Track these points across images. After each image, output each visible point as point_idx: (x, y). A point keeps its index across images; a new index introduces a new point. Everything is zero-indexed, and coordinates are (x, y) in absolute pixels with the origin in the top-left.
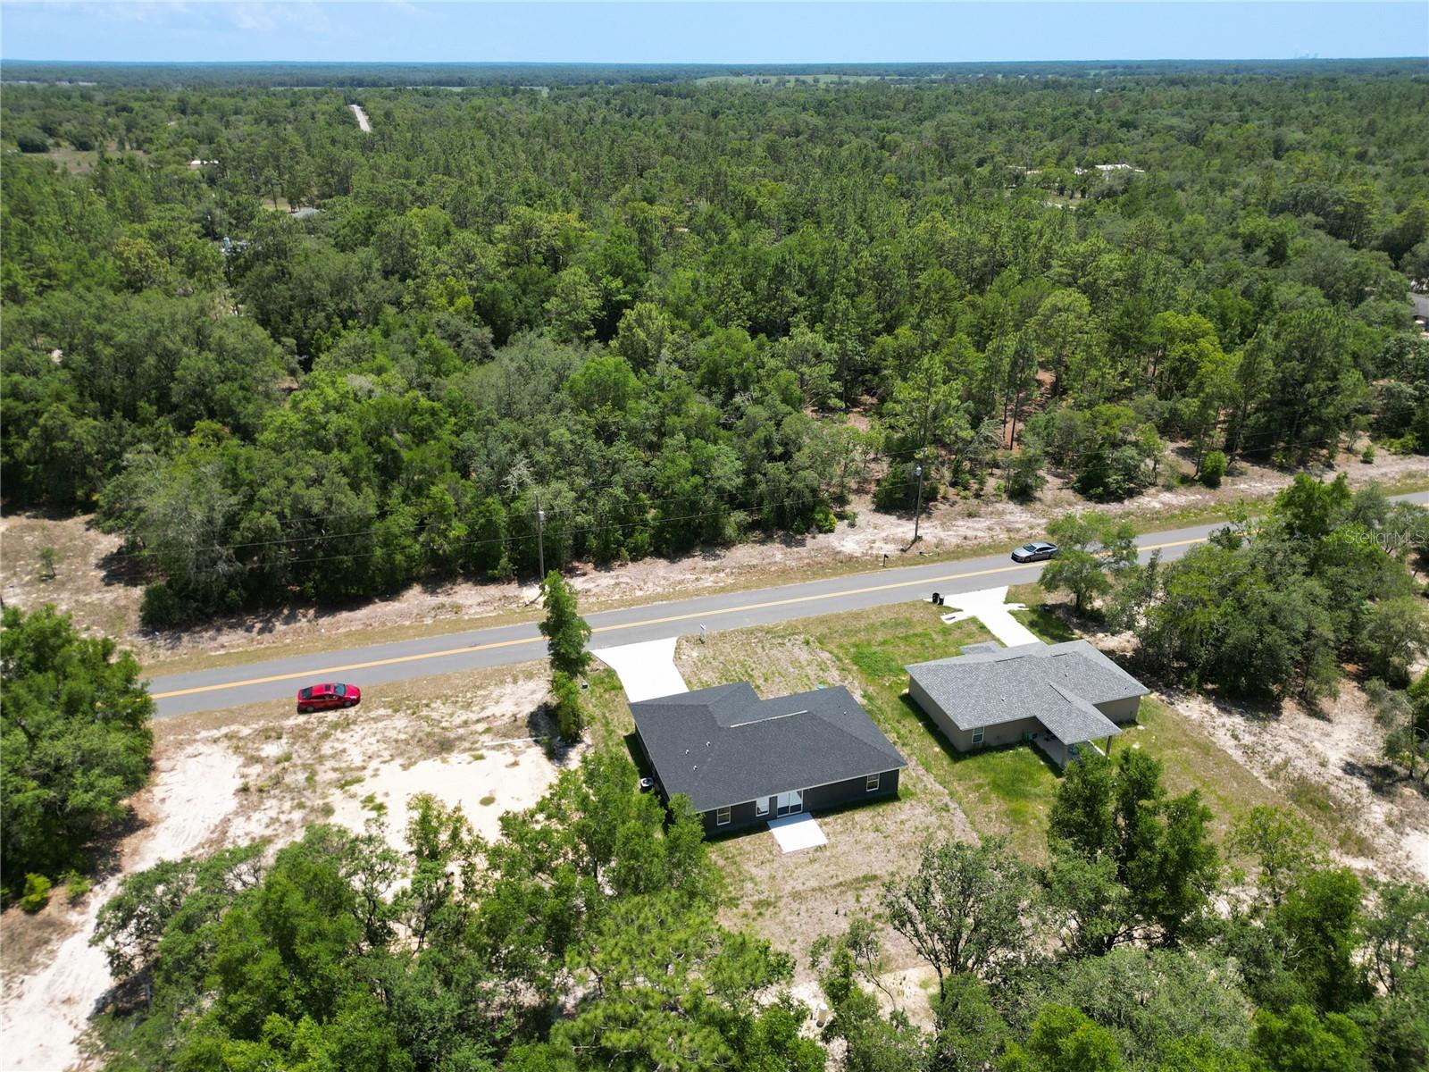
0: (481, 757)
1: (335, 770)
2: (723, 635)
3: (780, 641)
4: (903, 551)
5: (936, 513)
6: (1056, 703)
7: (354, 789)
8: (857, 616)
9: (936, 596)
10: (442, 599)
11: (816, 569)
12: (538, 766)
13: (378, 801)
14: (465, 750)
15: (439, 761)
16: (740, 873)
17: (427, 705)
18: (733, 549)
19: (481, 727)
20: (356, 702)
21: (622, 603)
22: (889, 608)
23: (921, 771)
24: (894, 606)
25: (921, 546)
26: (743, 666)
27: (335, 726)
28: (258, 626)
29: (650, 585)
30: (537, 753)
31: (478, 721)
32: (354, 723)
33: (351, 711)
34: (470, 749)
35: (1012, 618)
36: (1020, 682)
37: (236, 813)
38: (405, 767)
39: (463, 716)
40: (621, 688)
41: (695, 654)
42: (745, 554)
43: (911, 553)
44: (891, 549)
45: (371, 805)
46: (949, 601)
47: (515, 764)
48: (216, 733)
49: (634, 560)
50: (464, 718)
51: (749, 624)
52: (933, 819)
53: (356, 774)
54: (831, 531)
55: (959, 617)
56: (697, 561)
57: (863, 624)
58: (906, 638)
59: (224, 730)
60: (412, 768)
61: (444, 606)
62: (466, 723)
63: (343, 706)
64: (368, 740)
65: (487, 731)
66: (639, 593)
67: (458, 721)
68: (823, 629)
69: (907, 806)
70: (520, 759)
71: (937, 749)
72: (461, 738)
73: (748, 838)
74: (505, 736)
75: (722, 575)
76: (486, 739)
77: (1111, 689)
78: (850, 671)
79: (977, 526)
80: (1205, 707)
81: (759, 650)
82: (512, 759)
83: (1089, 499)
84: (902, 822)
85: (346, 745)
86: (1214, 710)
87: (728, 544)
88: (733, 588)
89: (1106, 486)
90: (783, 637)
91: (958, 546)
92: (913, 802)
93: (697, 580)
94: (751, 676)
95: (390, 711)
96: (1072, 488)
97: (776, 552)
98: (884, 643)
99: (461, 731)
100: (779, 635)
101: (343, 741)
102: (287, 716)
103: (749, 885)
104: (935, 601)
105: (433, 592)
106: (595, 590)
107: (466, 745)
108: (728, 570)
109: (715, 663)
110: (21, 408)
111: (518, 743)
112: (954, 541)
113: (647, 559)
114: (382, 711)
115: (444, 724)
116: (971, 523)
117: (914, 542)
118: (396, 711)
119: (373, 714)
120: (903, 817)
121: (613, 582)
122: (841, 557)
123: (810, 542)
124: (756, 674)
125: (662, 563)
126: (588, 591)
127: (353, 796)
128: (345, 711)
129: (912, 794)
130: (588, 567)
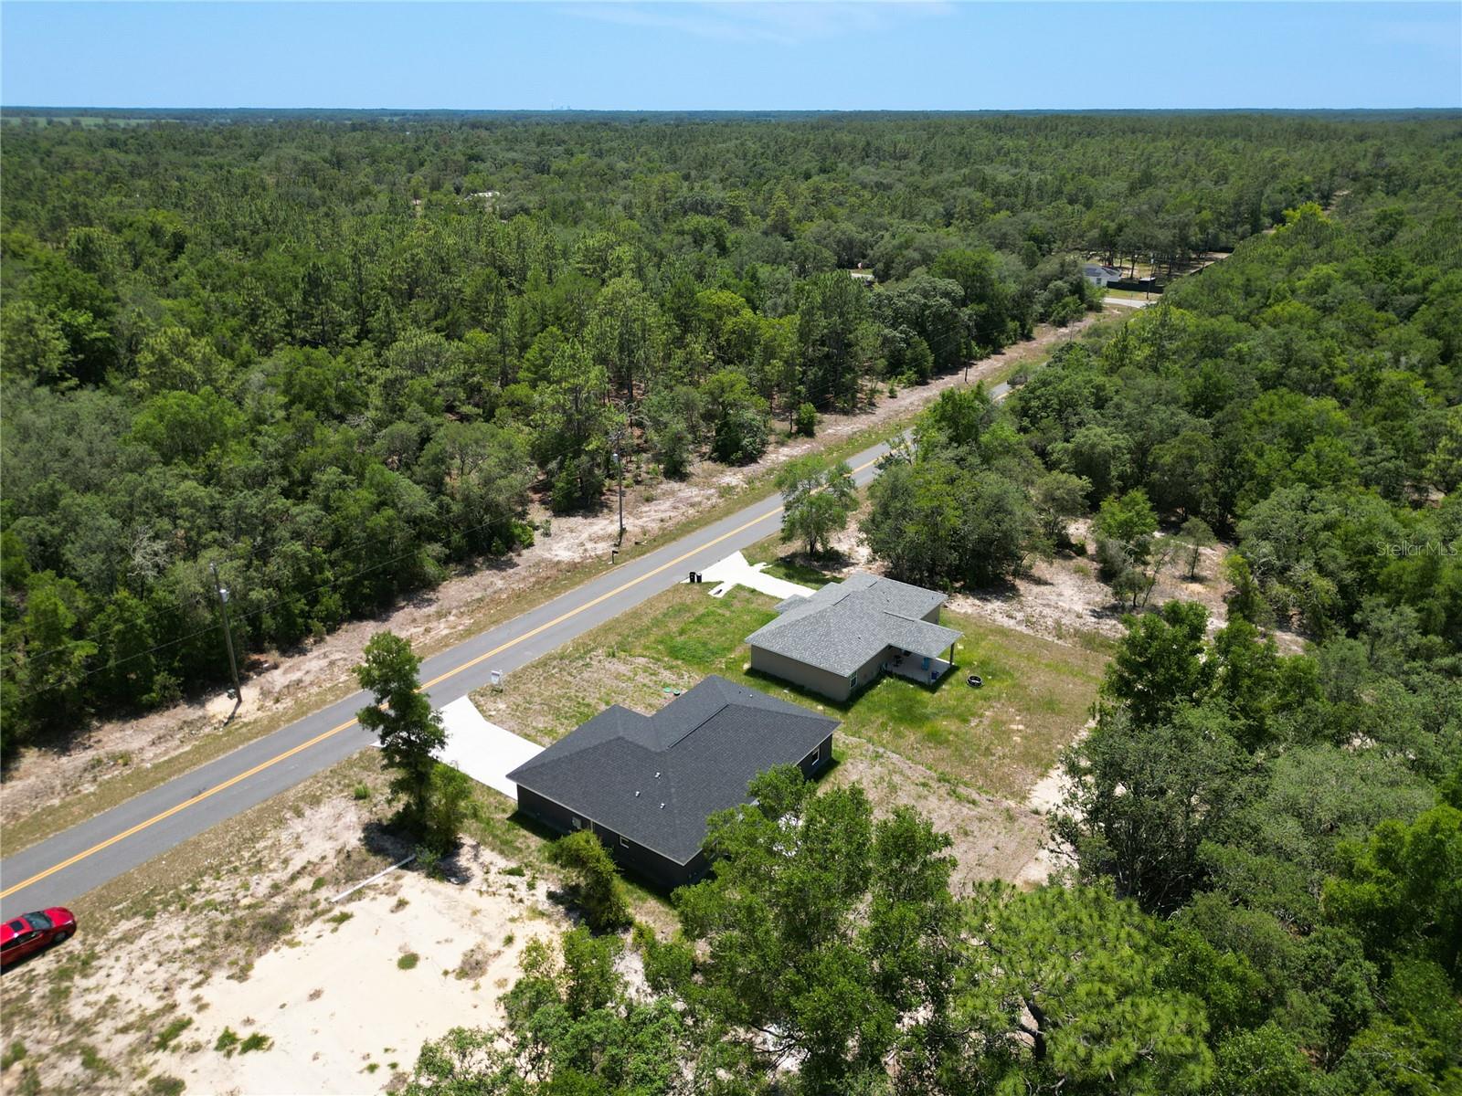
0: (344, 918)
1: (124, 1030)
2: (516, 676)
3: (581, 663)
4: (617, 545)
6: (901, 626)
7: (186, 1038)
8: (635, 614)
9: (692, 574)
10: (80, 758)
11: (550, 585)
12: (436, 894)
13: (244, 1034)
14: (309, 920)
15: (285, 949)
17: (194, 890)
18: (441, 589)
19: (305, 883)
20: (72, 927)
22: (656, 599)
24: (660, 595)
25: (631, 536)
26: (569, 699)
27: (65, 974)
30: (417, 880)
31: (293, 878)
32: (94, 956)
33: (74, 944)
34: (316, 915)
35: (768, 576)
38: (239, 977)
39: (261, 885)
41: (503, 706)
42: (458, 590)
43: (623, 549)
44: (603, 548)
45: (239, 1047)
46: (706, 576)
47: (402, 904)
49: (331, 631)
50: (267, 882)
51: (537, 656)
52: (878, 768)
53: (168, 1019)
55: (726, 588)
56: (410, 612)
57: (646, 620)
58: (698, 621)
60: (251, 973)
61: (99, 762)
62: (276, 887)
64: (139, 971)
65: (319, 883)
67: (261, 890)
68: (614, 638)
69: (850, 765)
70: (402, 894)
71: (820, 707)
72: (288, 908)
74: (351, 879)
75: (452, 618)
76: (328, 893)
78: (677, 667)
79: (662, 508)
80: (971, 602)
81: (569, 678)
83: (732, 464)
84: (857, 781)
85: (108, 992)
87: (431, 585)
88: (469, 632)
89: (742, 448)
90: (581, 657)
91: (662, 529)
92: (851, 761)
93: (428, 631)
94: (587, 705)
95: (139, 920)
96: (710, 458)
97: (488, 581)
98: (683, 632)
99: (279, 900)
100: (583, 651)
101: (98, 988)
104: (692, 580)
105: (65, 750)
106: (308, 679)
107: (305, 912)
108: (454, 612)
109: (535, 707)
112: (655, 525)
113: (345, 626)
114: (125, 926)
115: (245, 902)
116: (653, 506)
117: (620, 535)
118: (150, 915)
119: (115, 934)
120: (854, 776)
121: (324, 663)
122: (564, 566)
123: (519, 560)
126: (300, 681)
127: (196, 1048)
128: (62, 949)
129: (847, 756)
130: (272, 656)
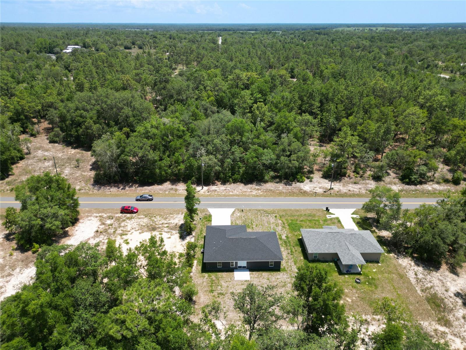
1: (122, 230)
2: (250, 210)
3: (267, 215)
4: (325, 192)
5: (343, 181)
6: (345, 250)
7: (123, 236)
8: (297, 211)
9: (327, 208)
10: (174, 187)
11: (292, 194)
12: (176, 240)
13: (128, 241)
16: (219, 283)
17: (155, 217)
18: (267, 184)
20: (137, 212)
21: (225, 196)
22: (309, 210)
23: (293, 264)
24: (312, 209)
25: (332, 191)
26: (252, 220)
27: (128, 218)
28: (122, 187)
29: (236, 191)
30: (178, 235)
31: (166, 224)
32: (133, 218)
33: (134, 215)
35: (352, 220)
36: (335, 241)
37: (92, 237)
38: (140, 233)
39: (163, 221)
40: (211, 221)
41: (238, 214)
42: (270, 186)
43: (327, 193)
44: (321, 191)
45: (126, 242)
46: (331, 211)
47: (170, 238)
48: (98, 215)
49: (234, 183)
50: (163, 222)
51: (260, 208)
52: (289, 280)
53: (127, 233)
54: (303, 182)
55: (333, 216)
56: (254, 186)
57: (298, 213)
58: (310, 221)
59: (100, 214)
60: (142, 234)
61: (173, 189)
62: (163, 223)
63: (132, 213)
64: (135, 224)
65: (167, 227)
66: (231, 193)
67: (161, 222)
68: (284, 213)
69: (282, 274)
70: (172, 237)
71: (302, 258)
72: (159, 228)
73: (226, 273)
74: (171, 229)
75: (260, 191)
76: (166, 229)
77: (369, 248)
78: (285, 228)
79: (356, 187)
80: (410, 262)
81: (259, 217)
82: (169, 236)
83: (403, 183)
84: (278, 279)
85: (128, 224)
86: (413, 263)
87: (266, 182)
88: (261, 196)
89: (410, 179)
90: (269, 214)
91: (345, 193)
92: (284, 273)
93: (251, 192)
94: (252, 224)
95: (144, 217)
96: (399, 178)
97: (281, 187)
98: (301, 221)
99: (160, 226)
100: (267, 213)
101: (128, 223)
102: (117, 213)
103: (219, 287)
104: (326, 210)
105: (173, 184)
106: (218, 190)
107: (160, 230)
108: (262, 190)
109: (243, 218)
110: (81, 120)
111: (174, 232)
112: (345, 191)
113: (238, 183)
114: (142, 216)
115: (156, 223)
116: (354, 186)
117: (330, 189)
118: (146, 217)
119: (139, 217)
120: (279, 277)
121: (224, 189)
122: (302, 191)
123: (294, 185)
124: (254, 224)
125: (243, 185)
126: (216, 190)
127: (122, 239)
128: (133, 215)
129: (285, 270)
130: (219, 183)
